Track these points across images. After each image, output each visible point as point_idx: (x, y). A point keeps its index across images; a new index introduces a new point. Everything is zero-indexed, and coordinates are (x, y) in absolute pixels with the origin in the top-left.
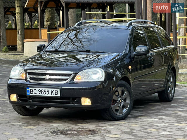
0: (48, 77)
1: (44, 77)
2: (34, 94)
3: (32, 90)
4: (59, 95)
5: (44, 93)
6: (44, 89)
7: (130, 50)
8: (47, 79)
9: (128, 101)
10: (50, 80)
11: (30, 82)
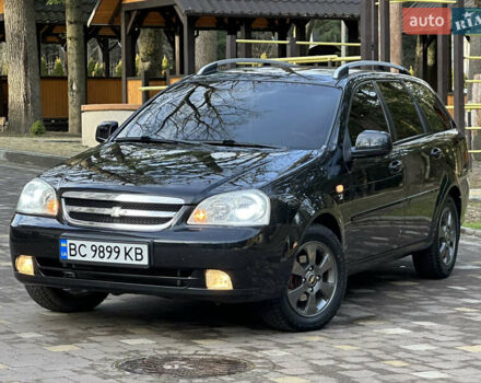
0: (117, 212)
1: (107, 211)
2: (78, 258)
3: (73, 247)
4: (145, 262)
5: (107, 254)
6: (105, 245)
7: (340, 140)
8: (114, 218)
9: (331, 280)
10: (123, 219)
11: (69, 224)
